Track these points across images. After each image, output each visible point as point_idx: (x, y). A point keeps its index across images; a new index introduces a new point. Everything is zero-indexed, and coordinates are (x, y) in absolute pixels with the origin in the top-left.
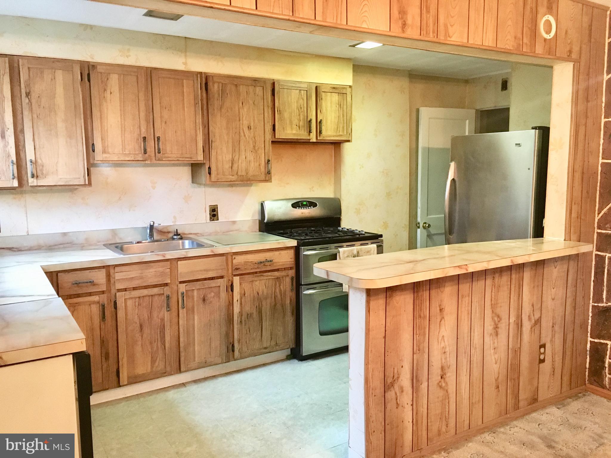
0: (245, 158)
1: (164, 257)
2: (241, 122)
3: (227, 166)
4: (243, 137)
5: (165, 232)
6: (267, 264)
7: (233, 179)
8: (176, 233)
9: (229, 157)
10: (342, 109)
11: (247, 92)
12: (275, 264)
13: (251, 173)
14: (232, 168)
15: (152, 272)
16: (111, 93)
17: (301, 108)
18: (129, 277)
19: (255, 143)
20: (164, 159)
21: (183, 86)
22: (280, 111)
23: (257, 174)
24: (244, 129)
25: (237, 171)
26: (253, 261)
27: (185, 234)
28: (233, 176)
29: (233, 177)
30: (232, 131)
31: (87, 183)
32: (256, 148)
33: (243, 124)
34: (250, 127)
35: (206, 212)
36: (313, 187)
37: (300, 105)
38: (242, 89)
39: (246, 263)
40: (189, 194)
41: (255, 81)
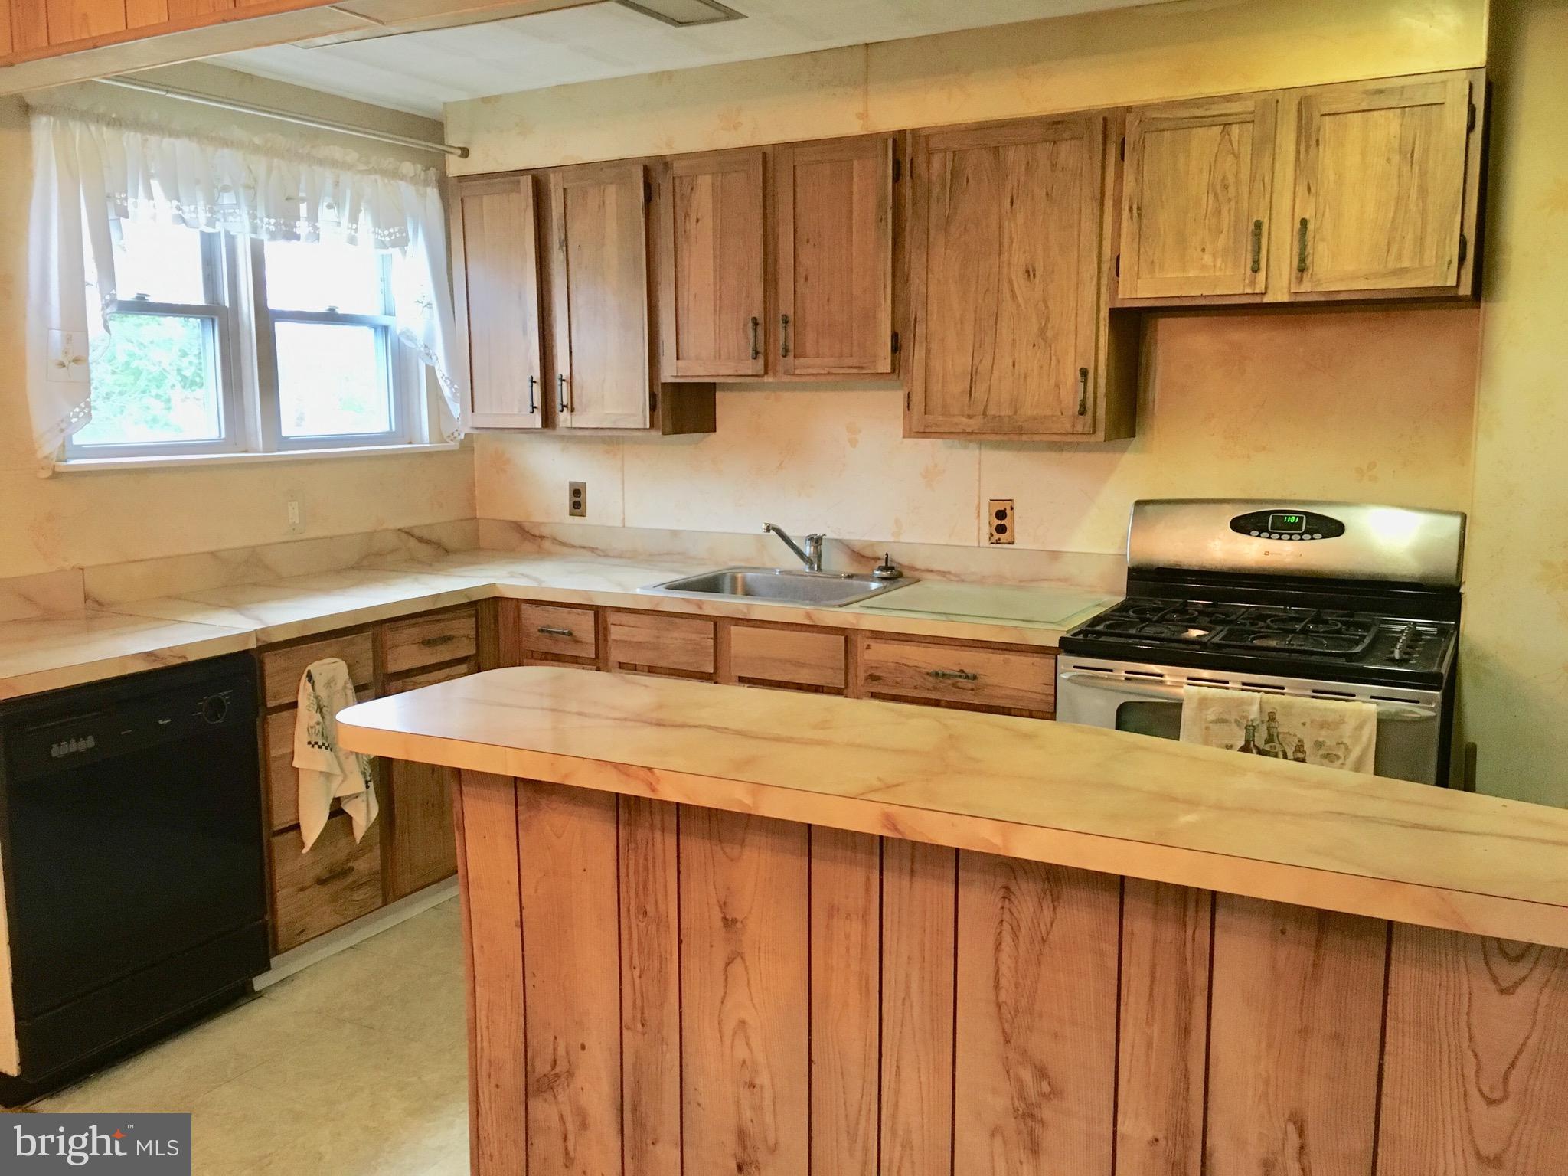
0: (1011, 364)
1: (701, 608)
2: (1005, 257)
3: (958, 387)
4: (1008, 307)
5: (868, 558)
6: (962, 682)
7: (969, 426)
8: (884, 564)
9: (963, 362)
10: (1416, 168)
11: (1028, 163)
12: (987, 691)
13: (1027, 411)
14: (970, 395)
15: (676, 639)
16: (698, 220)
17: (1226, 188)
18: (635, 640)
19: (1047, 319)
20: (798, 372)
21: (852, 178)
22: (1139, 208)
23: (1049, 412)
24: (1014, 278)
25: (984, 403)
26: (920, 665)
27: (917, 570)
28: (970, 417)
29: (971, 421)
30: (977, 288)
31: (648, 426)
32: (1050, 334)
33: (1009, 264)
34: (1034, 270)
35: (979, 516)
36: (1372, 466)
37: (1224, 178)
38: (1015, 157)
39: (901, 667)
40: (936, 465)
41: (1057, 126)
